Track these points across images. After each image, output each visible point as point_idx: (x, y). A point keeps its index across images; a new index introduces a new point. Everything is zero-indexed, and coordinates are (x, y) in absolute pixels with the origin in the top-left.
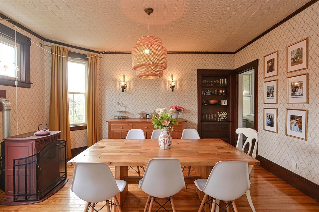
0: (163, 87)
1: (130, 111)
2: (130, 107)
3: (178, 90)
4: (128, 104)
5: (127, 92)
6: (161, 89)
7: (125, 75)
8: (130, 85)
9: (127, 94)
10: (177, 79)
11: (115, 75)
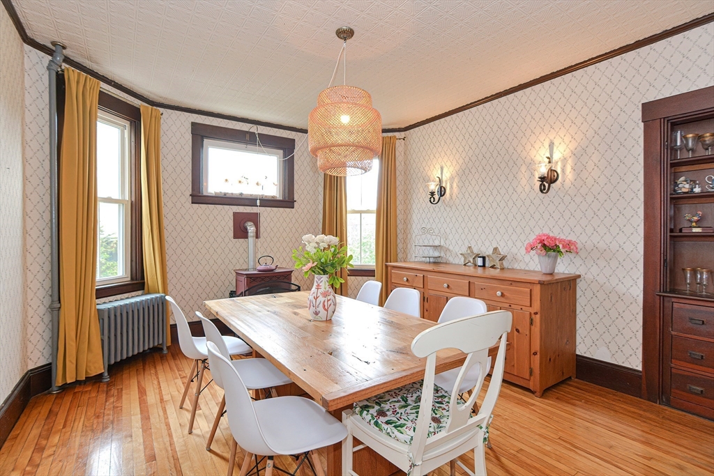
0: (524, 182)
1: (451, 248)
2: (450, 237)
3: (570, 185)
4: (448, 231)
5: (447, 203)
6: (519, 189)
7: (444, 165)
8: (451, 187)
9: (447, 208)
10: (567, 153)
11: (427, 168)
